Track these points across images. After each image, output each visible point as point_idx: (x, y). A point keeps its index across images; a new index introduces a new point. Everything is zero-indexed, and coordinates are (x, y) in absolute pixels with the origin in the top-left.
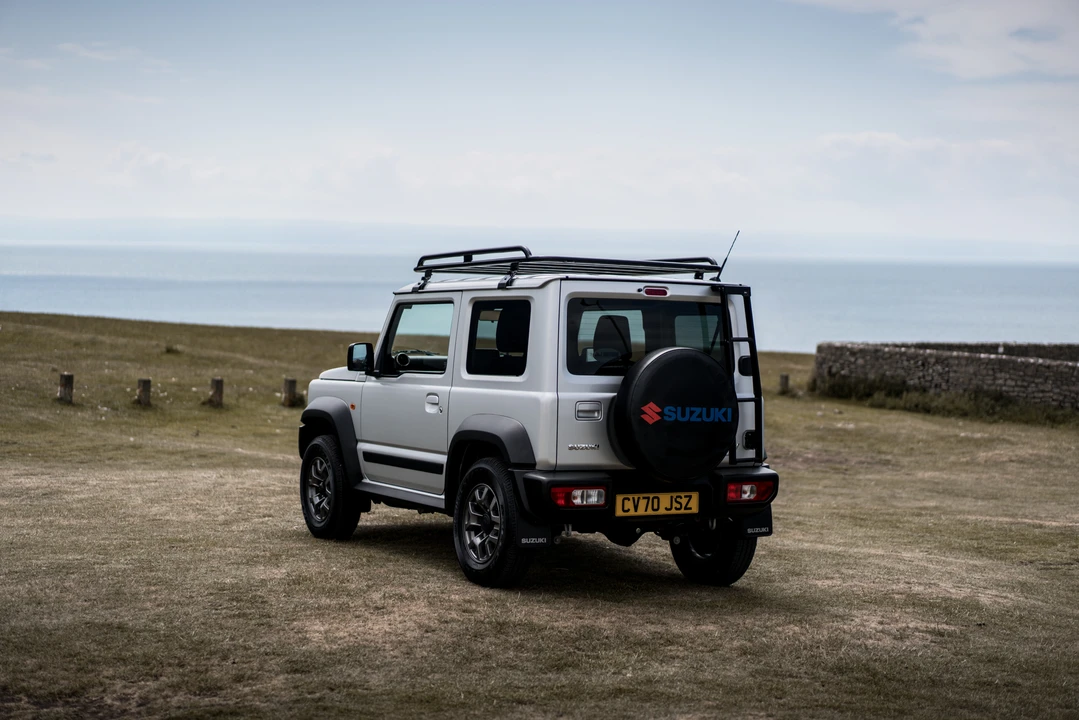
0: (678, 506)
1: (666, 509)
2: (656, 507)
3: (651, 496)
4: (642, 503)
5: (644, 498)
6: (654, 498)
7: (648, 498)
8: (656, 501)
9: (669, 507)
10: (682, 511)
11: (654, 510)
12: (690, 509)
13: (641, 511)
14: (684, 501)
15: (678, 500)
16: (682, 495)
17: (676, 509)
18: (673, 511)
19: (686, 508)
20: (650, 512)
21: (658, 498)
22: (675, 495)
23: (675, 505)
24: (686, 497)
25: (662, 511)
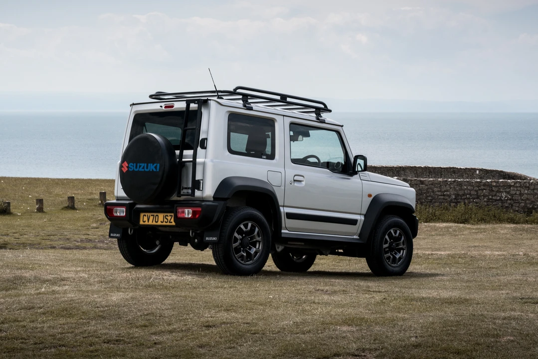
0: (166, 221)
1: (161, 222)
2: (157, 221)
3: (155, 214)
4: (151, 218)
5: (152, 215)
6: (156, 215)
7: (154, 215)
8: (157, 217)
9: (162, 221)
10: (168, 224)
11: (156, 222)
12: (172, 222)
13: (150, 223)
14: (169, 218)
15: (167, 217)
16: (169, 214)
17: (166, 222)
18: (164, 224)
19: (170, 222)
20: (154, 223)
21: (158, 216)
22: (165, 214)
23: (165, 220)
24: (170, 216)
25: (159, 223)
